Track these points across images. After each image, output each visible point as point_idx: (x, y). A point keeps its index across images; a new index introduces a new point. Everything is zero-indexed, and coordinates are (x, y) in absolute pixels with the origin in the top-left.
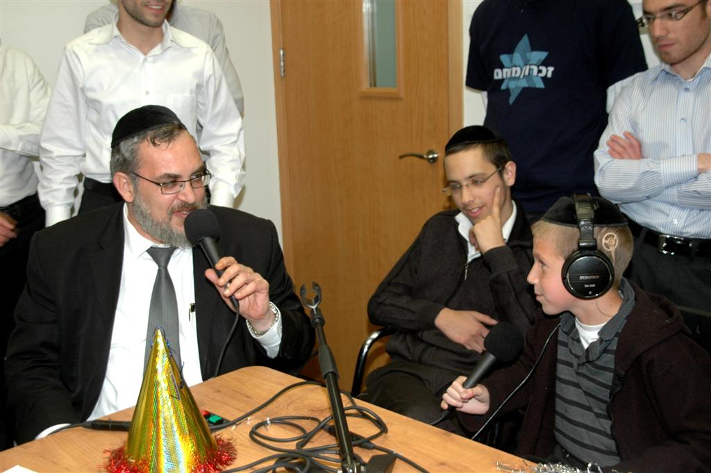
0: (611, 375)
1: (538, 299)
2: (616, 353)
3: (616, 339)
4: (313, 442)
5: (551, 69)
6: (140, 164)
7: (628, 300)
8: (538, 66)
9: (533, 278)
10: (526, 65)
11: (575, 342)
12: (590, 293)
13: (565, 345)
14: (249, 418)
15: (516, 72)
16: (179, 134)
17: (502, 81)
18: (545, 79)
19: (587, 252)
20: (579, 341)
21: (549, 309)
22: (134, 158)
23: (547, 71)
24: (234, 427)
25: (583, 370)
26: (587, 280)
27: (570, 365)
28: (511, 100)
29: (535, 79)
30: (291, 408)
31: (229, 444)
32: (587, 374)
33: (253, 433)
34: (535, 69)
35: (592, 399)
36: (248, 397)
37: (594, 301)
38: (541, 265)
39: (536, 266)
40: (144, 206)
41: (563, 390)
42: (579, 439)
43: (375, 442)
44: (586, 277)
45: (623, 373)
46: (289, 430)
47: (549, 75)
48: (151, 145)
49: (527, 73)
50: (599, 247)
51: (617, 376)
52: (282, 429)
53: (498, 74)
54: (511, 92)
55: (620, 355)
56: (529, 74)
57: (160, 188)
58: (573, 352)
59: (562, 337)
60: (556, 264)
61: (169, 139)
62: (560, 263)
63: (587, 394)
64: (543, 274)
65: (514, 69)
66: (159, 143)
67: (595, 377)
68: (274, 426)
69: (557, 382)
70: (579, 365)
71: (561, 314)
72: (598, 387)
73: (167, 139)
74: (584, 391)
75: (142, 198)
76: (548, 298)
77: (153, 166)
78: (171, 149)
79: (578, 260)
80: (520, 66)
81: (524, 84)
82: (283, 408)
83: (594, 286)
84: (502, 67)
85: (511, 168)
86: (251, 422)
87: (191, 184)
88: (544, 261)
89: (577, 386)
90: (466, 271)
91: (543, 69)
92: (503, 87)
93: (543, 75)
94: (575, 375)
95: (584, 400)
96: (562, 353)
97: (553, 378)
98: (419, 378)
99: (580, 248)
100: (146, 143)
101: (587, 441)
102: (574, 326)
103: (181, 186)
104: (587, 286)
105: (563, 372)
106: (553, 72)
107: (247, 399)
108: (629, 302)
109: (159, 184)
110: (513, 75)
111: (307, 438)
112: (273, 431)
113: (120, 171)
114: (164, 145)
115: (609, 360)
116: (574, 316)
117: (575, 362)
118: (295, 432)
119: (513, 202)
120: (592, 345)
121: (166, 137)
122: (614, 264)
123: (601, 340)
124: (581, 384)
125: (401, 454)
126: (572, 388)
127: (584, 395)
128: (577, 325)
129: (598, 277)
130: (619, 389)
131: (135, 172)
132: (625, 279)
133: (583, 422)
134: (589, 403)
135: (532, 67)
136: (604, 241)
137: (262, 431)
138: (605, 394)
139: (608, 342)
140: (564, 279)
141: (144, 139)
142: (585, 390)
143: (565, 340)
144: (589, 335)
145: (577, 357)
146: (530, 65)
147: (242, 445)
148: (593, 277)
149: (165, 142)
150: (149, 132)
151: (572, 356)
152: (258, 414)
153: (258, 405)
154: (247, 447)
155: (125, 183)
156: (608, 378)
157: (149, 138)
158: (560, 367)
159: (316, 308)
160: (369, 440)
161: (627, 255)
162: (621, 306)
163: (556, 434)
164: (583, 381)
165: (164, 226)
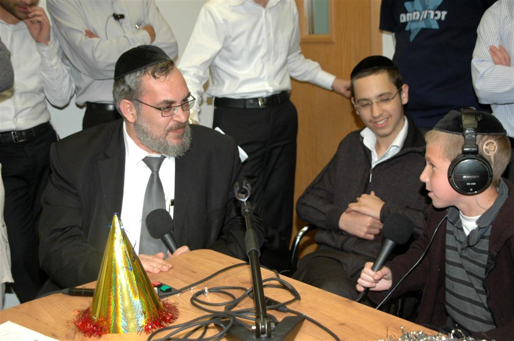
0: (486, 257)
1: (430, 195)
2: (490, 238)
3: (491, 226)
4: (240, 306)
5: (444, 13)
6: (143, 93)
7: (502, 195)
8: (435, 11)
9: (425, 177)
10: (425, 9)
11: (459, 230)
12: (471, 190)
13: (452, 233)
14: (192, 288)
15: (416, 15)
16: (172, 69)
17: (406, 23)
18: (439, 21)
19: (470, 156)
20: (462, 229)
21: (438, 204)
22: (138, 89)
23: (441, 15)
24: (178, 295)
25: (465, 254)
26: (469, 179)
27: (455, 249)
28: (412, 38)
29: (432, 22)
30: (227, 280)
31: (175, 307)
32: (469, 257)
33: (194, 299)
34: (432, 13)
35: (473, 277)
36: (194, 272)
37: (474, 197)
38: (431, 167)
39: (428, 168)
40: (145, 125)
41: (451, 270)
42: (464, 311)
43: (289, 307)
44: (468, 177)
45: (495, 254)
46: (223, 297)
47: (443, 18)
49: (425, 17)
50: (480, 152)
51: (491, 257)
52: (217, 297)
53: (403, 18)
54: (412, 31)
55: (493, 240)
56: (427, 17)
57: (161, 112)
58: (458, 239)
59: (449, 227)
60: (443, 166)
61: (165, 73)
62: (447, 165)
63: (469, 273)
64: (433, 175)
65: (414, 13)
66: (158, 76)
67: (474, 259)
68: (211, 294)
69: (446, 264)
70: (462, 249)
71: (448, 208)
72: (477, 267)
73: (164, 73)
74: (467, 271)
75: (143, 120)
76: (436, 195)
77: (154, 94)
78: (168, 80)
79: (462, 162)
80: (419, 11)
81: (422, 25)
82: (221, 281)
83: (475, 184)
84: (406, 12)
86: (194, 290)
87: (182, 108)
88: (434, 164)
89: (461, 266)
90: (371, 175)
91: (438, 13)
92: (407, 28)
93: (438, 18)
94: (459, 258)
95: (466, 278)
96: (450, 240)
97: (443, 261)
98: (339, 261)
99: (464, 153)
100: (148, 76)
101: (470, 312)
102: (458, 217)
103: (175, 109)
104: (469, 184)
105: (451, 255)
106: (446, 16)
107: (193, 274)
108: (503, 196)
109: (160, 109)
110: (414, 18)
111: (236, 302)
112: (209, 298)
113: (125, 99)
114: (162, 78)
115: (485, 245)
116: (458, 210)
117: (459, 247)
118: (226, 299)
119: (405, 117)
120: (472, 232)
121: (163, 71)
122: (492, 167)
123: (479, 228)
124: (464, 266)
125: (309, 316)
126: (458, 269)
127: (466, 274)
128: (461, 217)
129: (478, 177)
130: (492, 267)
131: (139, 99)
132: (502, 179)
133: (468, 296)
134: (470, 280)
135: (430, 11)
136: (485, 147)
137: (201, 298)
138: (481, 272)
139: (485, 229)
140: (449, 177)
141: (145, 73)
142: (467, 269)
143: (452, 230)
144: (469, 225)
145: (461, 242)
146: (429, 10)
147: (184, 308)
148: (474, 177)
149: (163, 75)
150: (148, 68)
151: (457, 242)
152: (198, 286)
153: (201, 279)
154: (188, 310)
155: (128, 108)
156: (484, 259)
157: (150, 73)
158: (448, 251)
159: (246, 201)
160: (284, 305)
161: (505, 160)
162: (496, 200)
163: (447, 306)
164: (466, 263)
165: (162, 140)
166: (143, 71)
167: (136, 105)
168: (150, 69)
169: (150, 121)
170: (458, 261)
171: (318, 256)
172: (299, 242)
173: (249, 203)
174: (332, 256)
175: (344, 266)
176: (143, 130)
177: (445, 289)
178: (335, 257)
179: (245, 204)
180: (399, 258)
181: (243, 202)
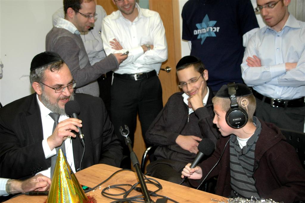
1: (220, 130)
2: (255, 151)
3: (255, 144)
4: (130, 195)
6: (45, 80)
7: (258, 127)
9: (215, 121)
10: (207, 27)
11: (237, 146)
12: (238, 126)
13: (233, 147)
14: (100, 187)
15: (204, 31)
16: (62, 66)
17: (198, 35)
18: (216, 33)
19: (235, 109)
20: (239, 145)
22: (42, 77)
24: (94, 190)
25: (241, 158)
27: (236, 156)
28: (202, 43)
29: (212, 33)
30: (118, 181)
31: (93, 198)
32: (243, 160)
33: (103, 193)
34: (212, 28)
36: (98, 177)
39: (216, 116)
40: (47, 97)
41: (233, 167)
43: (157, 193)
46: (119, 190)
47: (218, 31)
48: (50, 71)
51: (256, 162)
52: (116, 190)
53: (196, 32)
54: (202, 39)
55: (257, 153)
57: (55, 90)
58: (237, 150)
59: (231, 144)
61: (58, 69)
63: (244, 168)
66: (54, 71)
67: (246, 161)
68: (111, 189)
69: (230, 163)
70: (239, 156)
73: (57, 69)
74: (243, 167)
75: (46, 93)
77: (51, 80)
78: (60, 73)
81: (207, 35)
82: (115, 181)
84: (197, 29)
85: (206, 72)
86: (101, 188)
87: (68, 88)
89: (239, 164)
90: (188, 118)
91: (215, 28)
92: (198, 38)
93: (215, 31)
94: (238, 160)
95: (242, 170)
96: (232, 151)
97: (229, 162)
98: (170, 166)
100: (48, 70)
102: (236, 139)
103: (63, 89)
104: (237, 123)
105: (233, 159)
107: (98, 178)
108: (259, 128)
109: (54, 89)
111: (127, 193)
112: (111, 191)
113: (36, 82)
114: (56, 71)
115: (252, 154)
116: (236, 136)
117: (238, 154)
118: (121, 191)
119: (208, 87)
120: (244, 147)
121: (57, 68)
122: (247, 112)
123: (248, 145)
124: (241, 164)
126: (237, 166)
127: (242, 168)
128: (237, 139)
130: (257, 167)
131: (43, 83)
133: (243, 180)
134: (245, 171)
135: (210, 28)
136: (242, 103)
137: (106, 191)
138: (251, 168)
139: (251, 146)
143: (233, 145)
144: (243, 143)
145: (238, 152)
147: (99, 198)
149: (56, 70)
150: (49, 65)
151: (236, 152)
152: (104, 184)
153: (103, 181)
154: (101, 199)
155: (38, 87)
157: (49, 68)
158: (231, 157)
159: (127, 136)
160: (155, 192)
161: (253, 107)
162: (256, 130)
163: (232, 185)
164: (242, 163)
165: (56, 105)
166: (46, 67)
167: (42, 86)
168: (49, 66)
169: (49, 95)
170: (238, 162)
171: (158, 163)
172: (146, 157)
173: (129, 137)
174: (167, 163)
175: (173, 168)
176: (45, 99)
177: (230, 176)
178: (169, 163)
179: (127, 138)
180: (205, 162)
181: (125, 137)
